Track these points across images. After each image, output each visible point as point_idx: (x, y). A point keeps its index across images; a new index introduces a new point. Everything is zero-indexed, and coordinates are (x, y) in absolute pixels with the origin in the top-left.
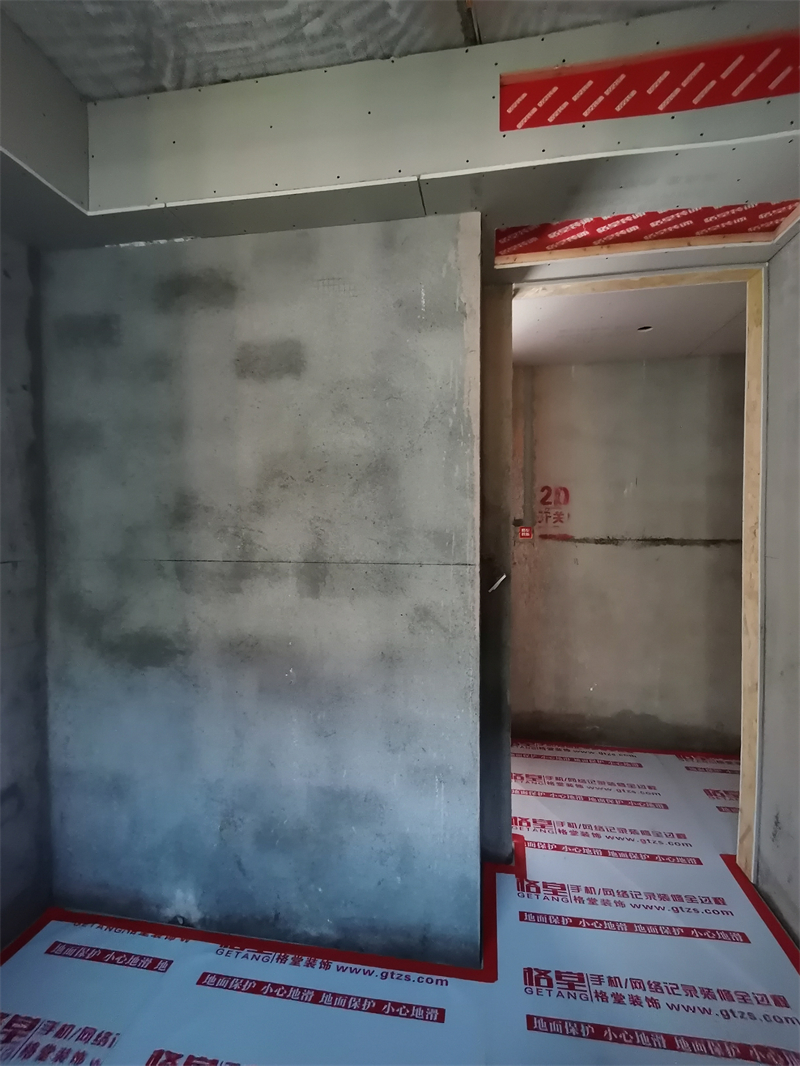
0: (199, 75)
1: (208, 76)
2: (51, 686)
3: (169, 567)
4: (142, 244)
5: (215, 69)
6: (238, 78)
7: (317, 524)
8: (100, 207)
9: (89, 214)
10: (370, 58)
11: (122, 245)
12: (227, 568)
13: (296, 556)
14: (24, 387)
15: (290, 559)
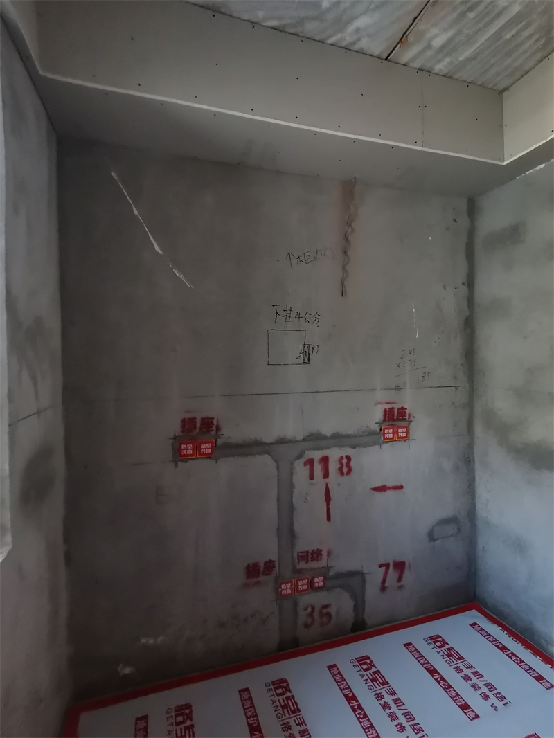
2: (477, 465)
4: (542, 166)
8: (512, 156)
9: (505, 163)
11: (527, 173)
14: (463, 284)
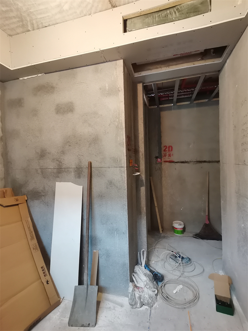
0: (38, 25)
1: (40, 26)
3: (39, 171)
5: (42, 23)
6: (49, 25)
7: (79, 156)
8: (15, 67)
9: (12, 69)
10: (85, 15)
12: (55, 171)
13: (74, 167)
15: (72, 167)
